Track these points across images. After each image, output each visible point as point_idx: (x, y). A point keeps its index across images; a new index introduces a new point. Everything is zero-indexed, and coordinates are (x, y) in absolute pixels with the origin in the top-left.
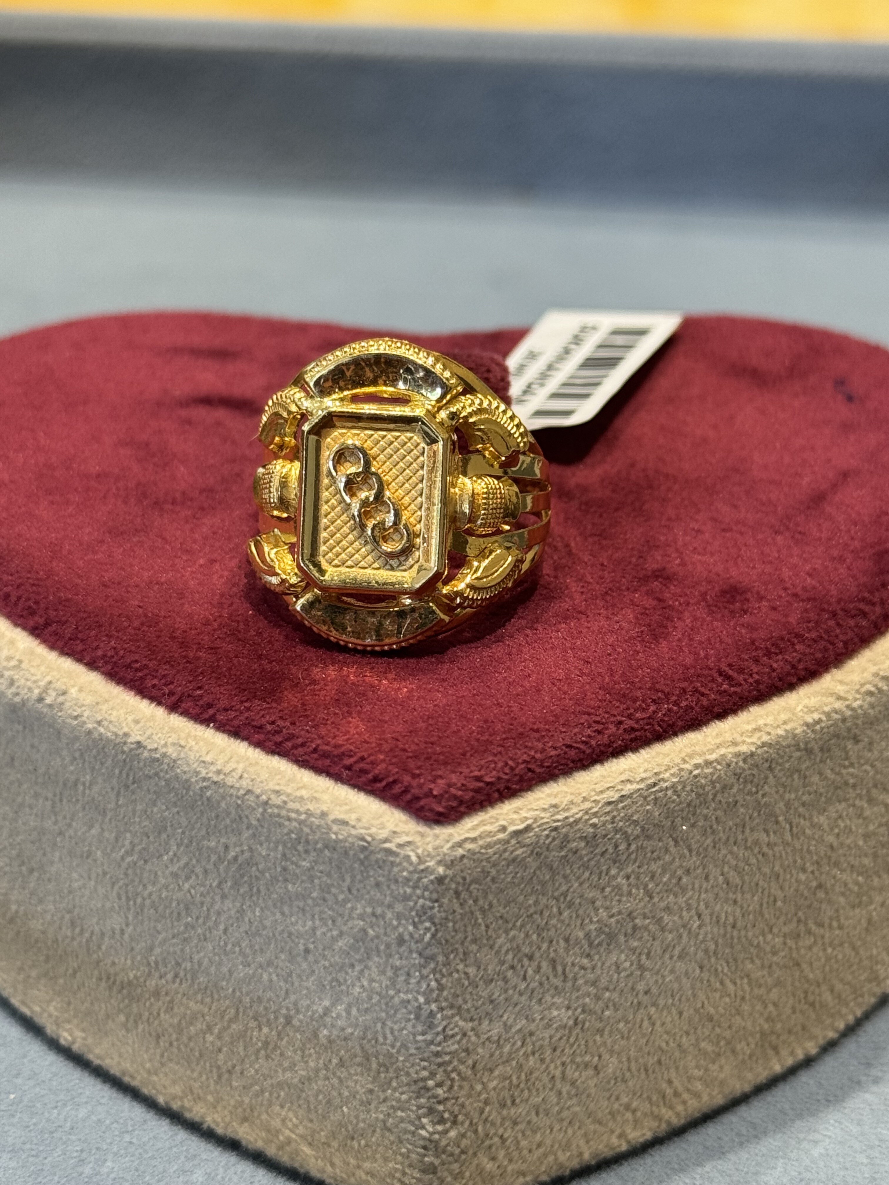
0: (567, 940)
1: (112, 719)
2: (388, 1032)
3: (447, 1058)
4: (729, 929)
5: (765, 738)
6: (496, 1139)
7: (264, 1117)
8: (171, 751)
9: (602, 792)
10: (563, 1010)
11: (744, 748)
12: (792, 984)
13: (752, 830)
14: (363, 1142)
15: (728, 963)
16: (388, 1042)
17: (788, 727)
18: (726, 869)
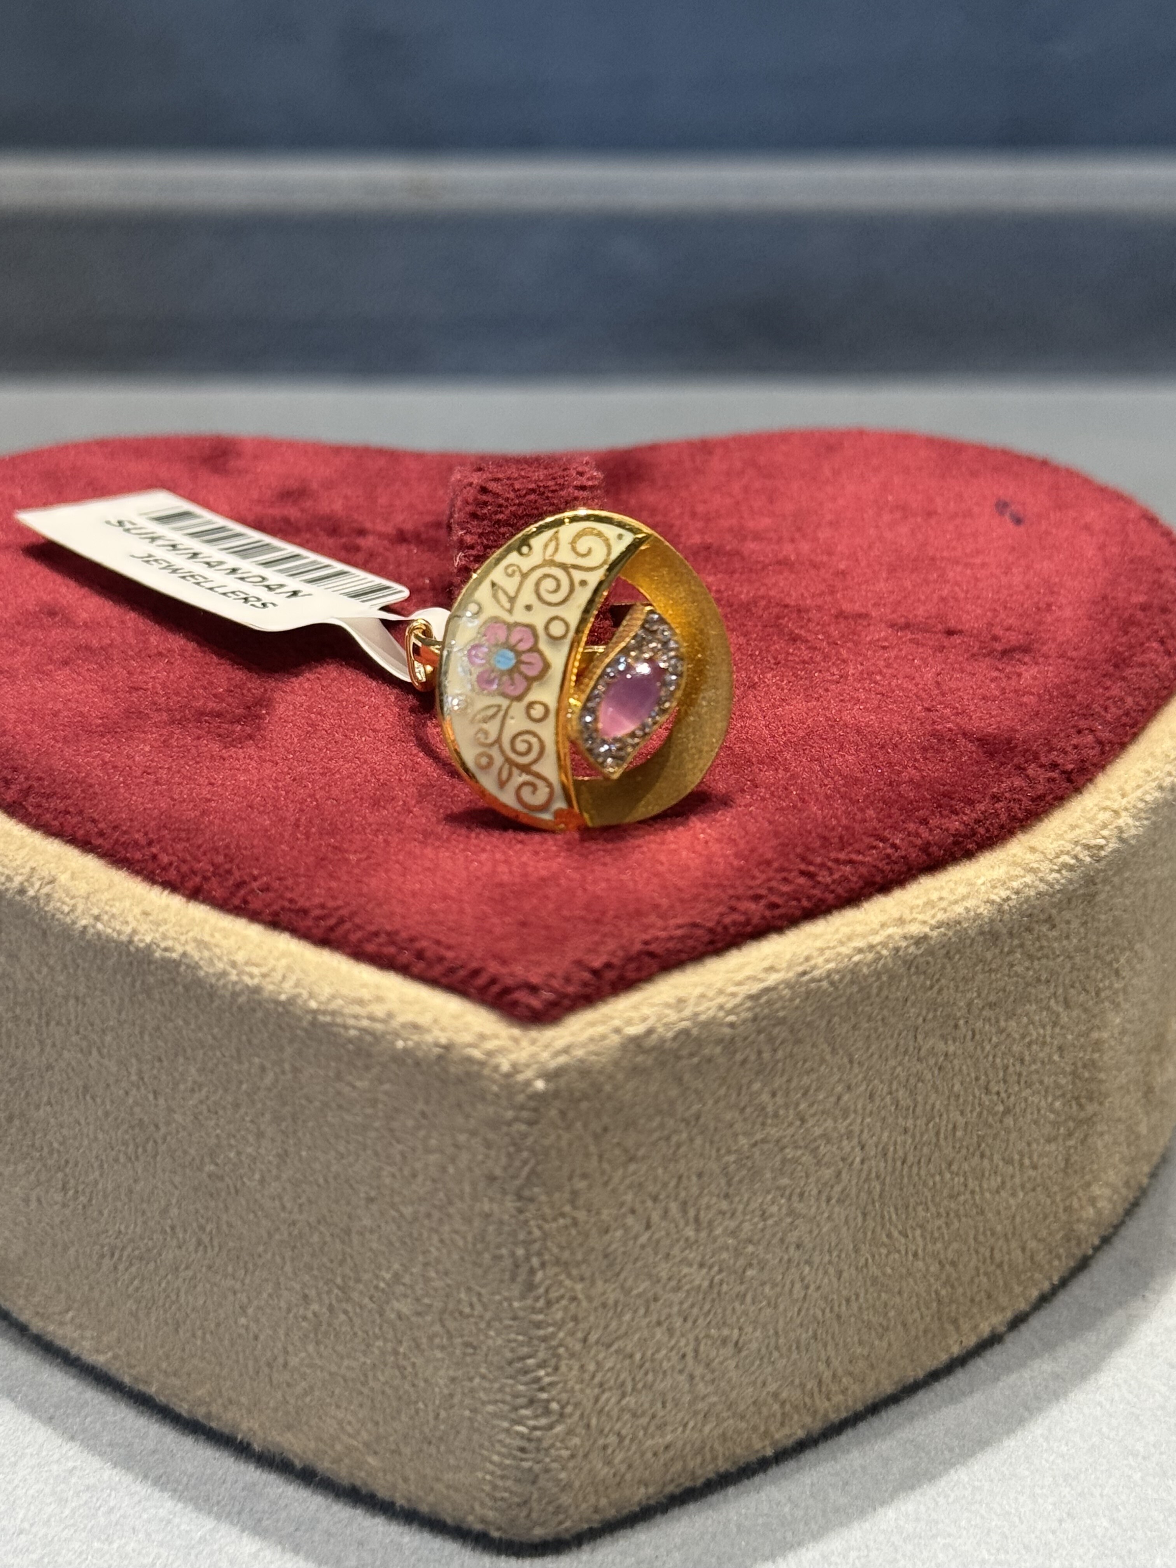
0: (700, 1175)
1: (114, 910)
2: (475, 1299)
3: (551, 1329)
4: (899, 1163)
5: (941, 916)
6: (612, 1439)
7: (314, 1422)
8: (190, 948)
9: (740, 984)
10: (695, 1267)
11: (915, 929)
12: (975, 1239)
13: (926, 1035)
14: (443, 1448)
15: (896, 1209)
16: (476, 1313)
17: (970, 903)
18: (895, 1086)
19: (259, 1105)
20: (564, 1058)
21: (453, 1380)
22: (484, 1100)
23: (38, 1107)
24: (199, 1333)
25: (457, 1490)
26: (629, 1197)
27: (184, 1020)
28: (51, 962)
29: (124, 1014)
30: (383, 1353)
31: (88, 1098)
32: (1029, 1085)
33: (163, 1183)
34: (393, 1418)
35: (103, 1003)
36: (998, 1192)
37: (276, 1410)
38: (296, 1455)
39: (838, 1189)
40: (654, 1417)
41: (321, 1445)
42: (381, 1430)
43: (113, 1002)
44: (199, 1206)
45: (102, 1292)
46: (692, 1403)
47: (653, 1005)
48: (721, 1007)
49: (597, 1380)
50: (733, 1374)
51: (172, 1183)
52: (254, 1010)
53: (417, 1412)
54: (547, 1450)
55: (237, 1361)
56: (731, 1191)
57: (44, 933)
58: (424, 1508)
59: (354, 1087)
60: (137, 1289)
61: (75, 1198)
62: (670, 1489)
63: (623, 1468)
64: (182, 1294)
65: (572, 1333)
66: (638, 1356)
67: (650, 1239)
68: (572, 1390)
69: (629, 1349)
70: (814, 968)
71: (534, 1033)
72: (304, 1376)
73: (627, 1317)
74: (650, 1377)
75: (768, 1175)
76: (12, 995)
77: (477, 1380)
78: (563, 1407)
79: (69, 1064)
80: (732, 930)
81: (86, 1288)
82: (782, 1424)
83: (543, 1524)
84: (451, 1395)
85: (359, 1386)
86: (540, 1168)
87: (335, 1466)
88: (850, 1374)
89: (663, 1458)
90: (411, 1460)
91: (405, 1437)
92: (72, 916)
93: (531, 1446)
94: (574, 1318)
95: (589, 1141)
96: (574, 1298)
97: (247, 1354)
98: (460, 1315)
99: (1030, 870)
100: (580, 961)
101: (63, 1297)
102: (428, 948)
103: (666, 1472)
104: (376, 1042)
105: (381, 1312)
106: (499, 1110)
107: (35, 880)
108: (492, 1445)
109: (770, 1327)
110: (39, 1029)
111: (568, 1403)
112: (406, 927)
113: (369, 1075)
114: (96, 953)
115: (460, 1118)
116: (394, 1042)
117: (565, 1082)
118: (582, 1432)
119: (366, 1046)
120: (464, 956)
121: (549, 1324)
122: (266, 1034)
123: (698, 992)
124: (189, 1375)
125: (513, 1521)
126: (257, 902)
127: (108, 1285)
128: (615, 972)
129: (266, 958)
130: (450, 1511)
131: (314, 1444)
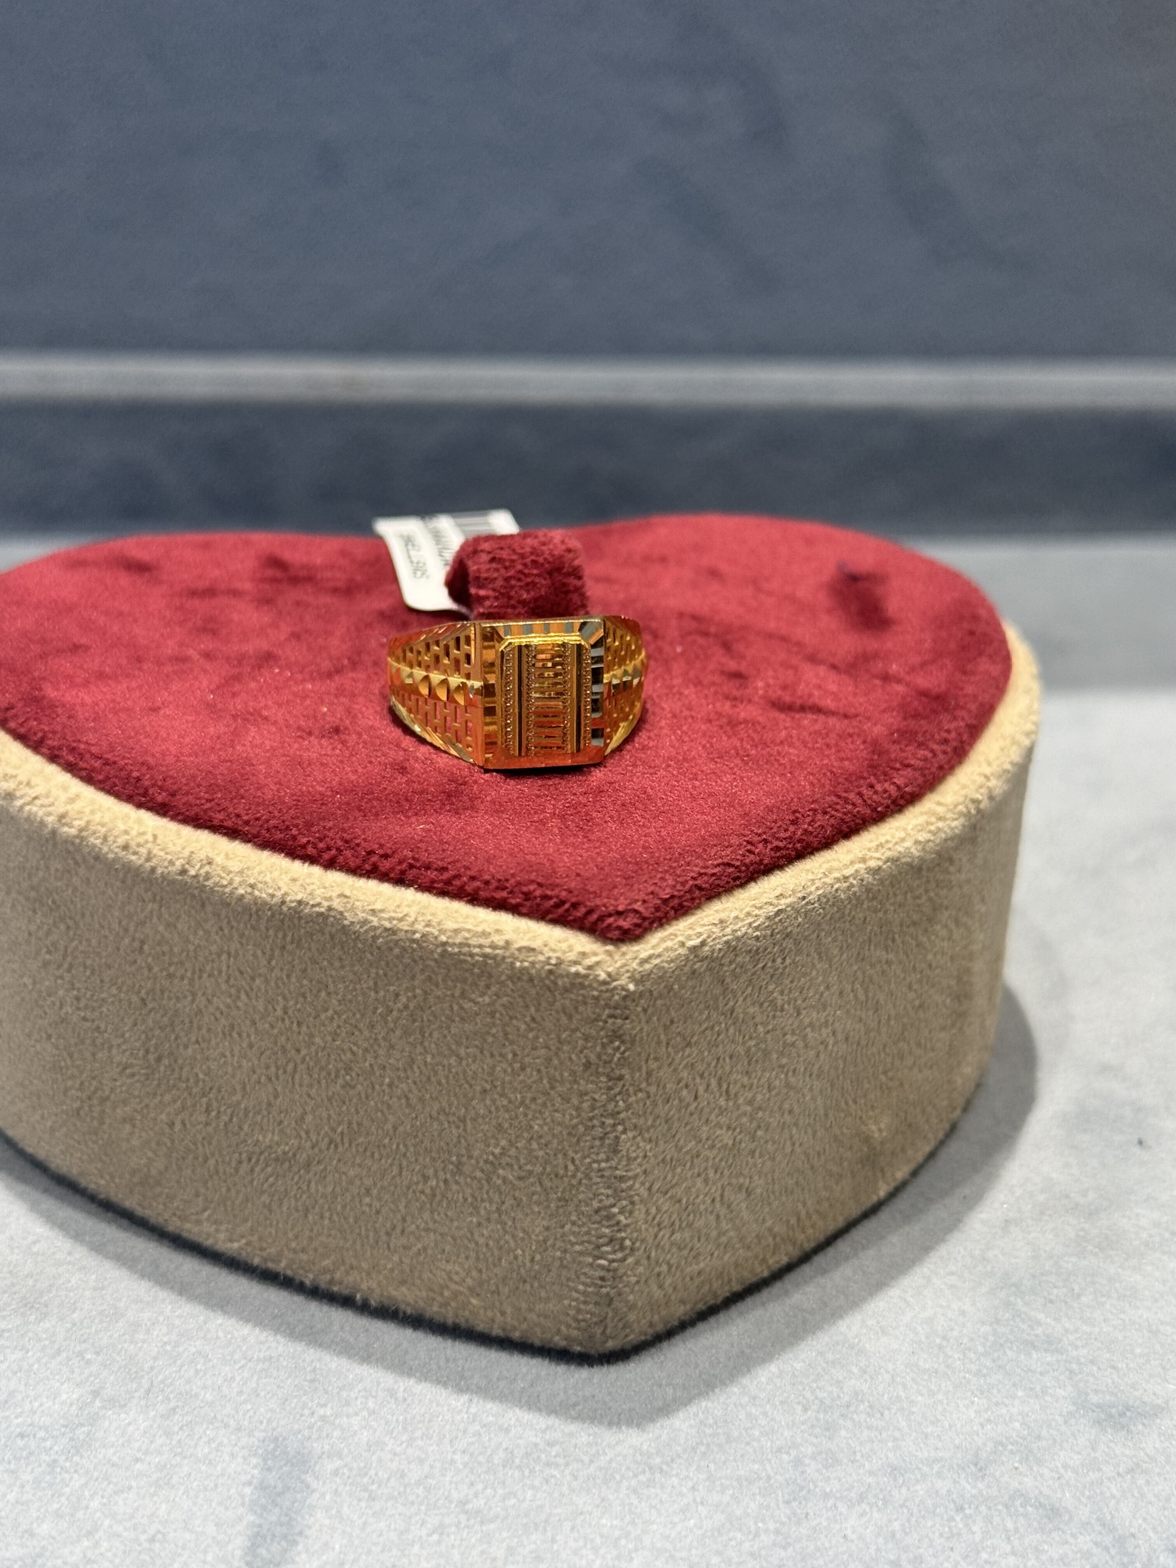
0: (731, 1057)
1: (267, 880)
2: (569, 1163)
5: (889, 854)
6: (664, 1268)
7: (426, 1275)
8: (337, 904)
9: (761, 908)
10: (725, 1129)
11: (873, 864)
14: (536, 1284)
15: (851, 1082)
16: (570, 1174)
19: (392, 1025)
20: (647, 966)
21: (547, 1229)
22: (585, 1003)
23: (186, 1047)
24: (327, 1214)
25: (546, 1317)
26: (685, 1075)
27: (329, 961)
28: (208, 926)
29: (274, 963)
30: (489, 1212)
31: (235, 1035)
32: (933, 986)
33: (301, 1096)
34: (495, 1265)
35: (255, 955)
36: (911, 1069)
37: (392, 1270)
38: (408, 1304)
39: (816, 1067)
40: (692, 1249)
41: (431, 1294)
42: (484, 1276)
43: (264, 953)
44: (331, 1112)
45: (238, 1192)
46: (718, 1237)
47: (704, 925)
48: (750, 924)
49: (656, 1221)
50: (745, 1214)
51: (309, 1096)
52: (391, 949)
54: (621, 1277)
55: (359, 1234)
56: (750, 1069)
57: (203, 905)
58: (516, 1335)
59: (476, 1003)
60: (271, 1186)
61: (218, 1117)
62: (701, 1306)
63: (671, 1290)
64: (313, 1185)
65: (643, 1184)
66: (684, 1201)
67: (696, 1108)
68: (640, 1231)
69: (678, 1196)
70: (811, 893)
71: (624, 948)
72: (418, 1239)
73: (679, 1170)
74: (691, 1217)
75: (775, 1056)
76: (167, 958)
77: (568, 1227)
78: (633, 1243)
79: (218, 1008)
80: (751, 868)
81: (224, 1190)
82: (774, 1253)
83: (613, 1338)
84: (545, 1241)
85: (466, 1241)
86: (627, 1054)
87: (443, 1310)
88: (817, 1212)
89: (697, 1281)
90: (508, 1297)
91: (504, 1279)
92: (230, 888)
93: (609, 1275)
94: (645, 1172)
95: (661, 1031)
96: (645, 1156)
97: (369, 1227)
98: (556, 1176)
99: (940, 819)
100: (652, 893)
101: (200, 1199)
102: (534, 890)
103: (698, 1292)
104: (498, 965)
105: (489, 1180)
106: (597, 1010)
107: (194, 862)
108: (578, 1277)
109: (769, 1176)
110: (191, 981)
111: (637, 1240)
112: (513, 875)
113: (489, 992)
114: (251, 915)
115: (564, 1020)
116: (512, 964)
117: (648, 984)
118: (645, 1262)
119: (488, 969)
120: (564, 894)
121: (630, 1178)
122: (401, 967)
123: (733, 915)
124: (316, 1250)
125: (591, 1337)
126: (385, 865)
127: (245, 1186)
128: (676, 901)
129: (398, 906)
130: (539, 1334)
131: (424, 1294)
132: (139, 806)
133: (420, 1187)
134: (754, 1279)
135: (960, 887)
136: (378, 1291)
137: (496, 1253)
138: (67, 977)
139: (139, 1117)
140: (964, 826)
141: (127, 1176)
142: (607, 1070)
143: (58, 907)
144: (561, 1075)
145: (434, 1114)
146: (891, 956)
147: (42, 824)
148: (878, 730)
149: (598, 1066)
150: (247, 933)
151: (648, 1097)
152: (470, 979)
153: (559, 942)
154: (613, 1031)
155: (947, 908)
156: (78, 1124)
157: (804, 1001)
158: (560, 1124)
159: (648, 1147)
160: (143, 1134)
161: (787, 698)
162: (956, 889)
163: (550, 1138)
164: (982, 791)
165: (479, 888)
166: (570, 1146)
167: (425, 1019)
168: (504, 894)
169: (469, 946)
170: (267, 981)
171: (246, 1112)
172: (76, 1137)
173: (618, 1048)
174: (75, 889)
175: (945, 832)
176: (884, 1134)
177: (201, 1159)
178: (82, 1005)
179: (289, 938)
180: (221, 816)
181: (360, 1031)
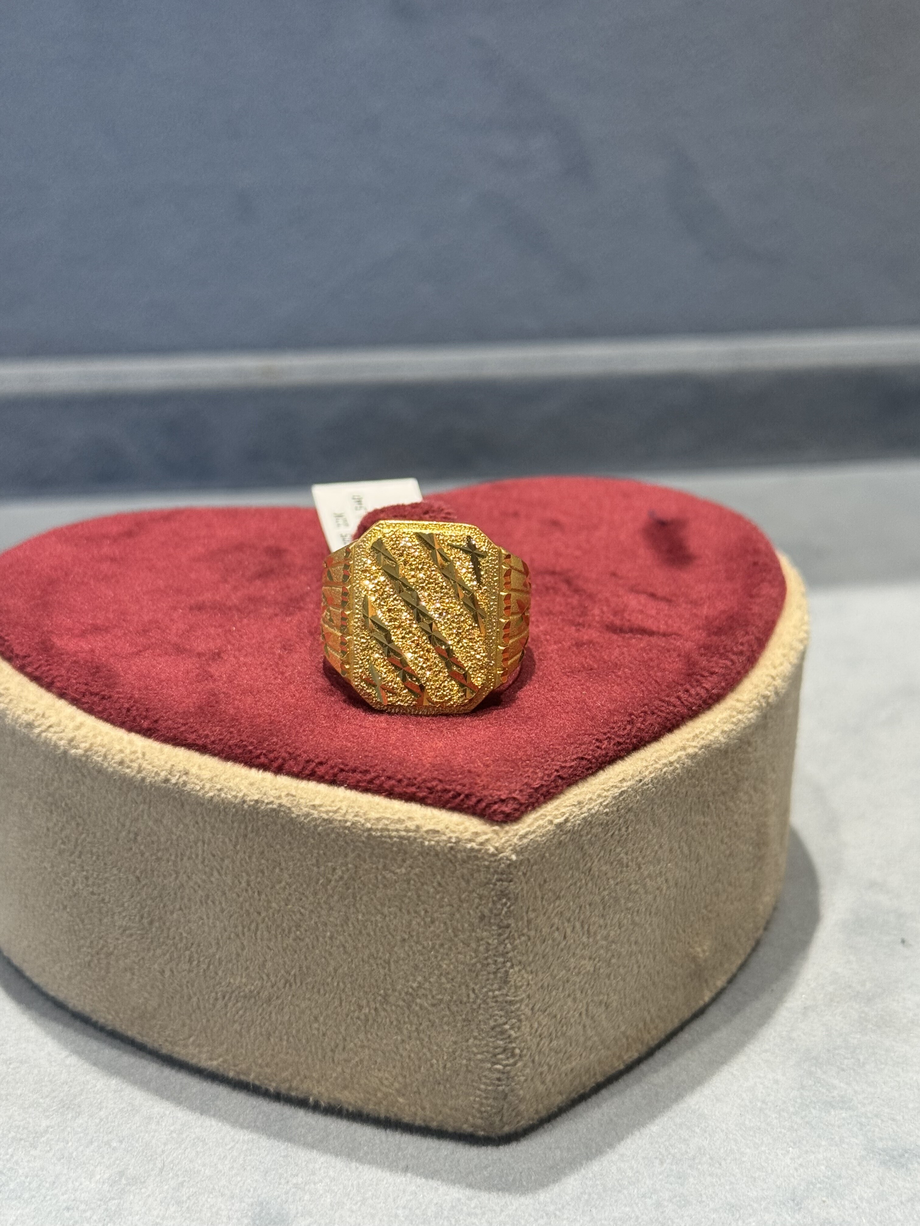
20: (525, 841)
22: (479, 871)
23: (172, 913)
25: (456, 1110)
26: (556, 920)
27: (281, 845)
28: (187, 821)
29: (238, 847)
30: (410, 1032)
31: (209, 902)
33: (262, 948)
34: (416, 1072)
35: (223, 842)
37: (336, 1078)
38: (350, 1104)
39: (654, 907)
40: (565, 1052)
42: (408, 1080)
43: (231, 840)
44: (286, 959)
45: (215, 1022)
46: (585, 1041)
48: (601, 803)
49: (538, 1033)
50: (605, 1023)
51: (269, 948)
52: (328, 835)
53: (432, 1066)
54: (513, 1078)
55: (311, 1052)
56: (605, 913)
57: (183, 805)
58: (434, 1125)
59: (395, 873)
60: (241, 1017)
61: (198, 965)
62: (574, 1095)
63: (551, 1084)
64: (273, 1015)
65: (527, 1005)
66: (559, 1016)
67: (565, 945)
68: (526, 1041)
69: (554, 1013)
70: (645, 777)
71: (507, 828)
72: (356, 1054)
73: (554, 993)
74: (565, 1028)
75: (623, 901)
76: (155, 846)
77: (471, 1041)
78: (521, 1051)
79: (196, 883)
80: (600, 760)
81: (204, 1021)
82: (627, 1051)
83: (509, 1124)
84: (454, 1052)
85: (393, 1055)
86: (512, 908)
87: (377, 1107)
88: (659, 1017)
89: (570, 1077)
90: (427, 1096)
91: (423, 1083)
92: (202, 792)
93: (503, 1077)
94: (529, 996)
95: (537, 889)
96: (528, 984)
97: (318, 1045)
98: (461, 1003)
99: (741, 712)
100: (526, 784)
101: (186, 1029)
102: (437, 786)
103: (571, 1085)
104: (411, 844)
105: (409, 1007)
106: (489, 876)
107: (175, 773)
108: (480, 1079)
109: (622, 992)
110: (175, 863)
111: (524, 1048)
112: (420, 775)
113: (405, 865)
114: (220, 812)
115: (463, 884)
116: (422, 843)
117: (526, 855)
118: (531, 1065)
119: (404, 847)
120: (459, 787)
121: (517, 1002)
122: (336, 848)
123: (588, 797)
124: (277, 1064)
125: (492, 1124)
126: (321, 770)
127: (220, 1017)
128: (545, 789)
129: (333, 802)
130: (451, 1123)
131: (362, 1095)
132: (130, 730)
133: (356, 1014)
134: (614, 1071)
135: (757, 762)
136: (326, 1094)
137: (417, 1063)
138: (78, 861)
139: (137, 967)
140: (757, 716)
141: (129, 1012)
142: (497, 921)
143: (70, 809)
144: (463, 926)
145: (365, 958)
146: (707, 819)
147: (56, 746)
148: (689, 645)
149: (490, 918)
150: (217, 825)
151: (529, 939)
152: (390, 856)
153: (457, 825)
154: (502, 891)
155: (747, 780)
156: (90, 973)
157: (643, 858)
158: (462, 963)
159: (530, 977)
160: (141, 980)
161: (618, 622)
162: (754, 764)
163: (454, 974)
164: (770, 688)
165: (394, 786)
166: (471, 980)
167: (356, 886)
168: (413, 789)
169: (388, 830)
170: (233, 862)
171: (220, 961)
172: (87, 982)
173: (505, 904)
174: (83, 795)
175: (744, 723)
176: (707, 954)
177: (186, 998)
178: (90, 882)
179: (249, 829)
180: (194, 736)
181: (307, 897)
